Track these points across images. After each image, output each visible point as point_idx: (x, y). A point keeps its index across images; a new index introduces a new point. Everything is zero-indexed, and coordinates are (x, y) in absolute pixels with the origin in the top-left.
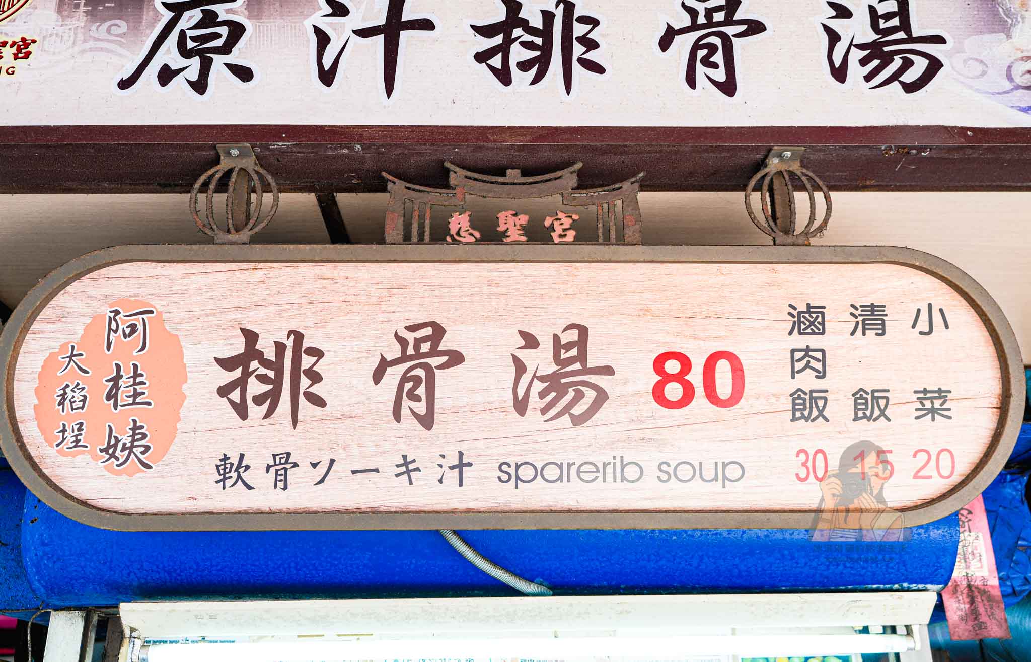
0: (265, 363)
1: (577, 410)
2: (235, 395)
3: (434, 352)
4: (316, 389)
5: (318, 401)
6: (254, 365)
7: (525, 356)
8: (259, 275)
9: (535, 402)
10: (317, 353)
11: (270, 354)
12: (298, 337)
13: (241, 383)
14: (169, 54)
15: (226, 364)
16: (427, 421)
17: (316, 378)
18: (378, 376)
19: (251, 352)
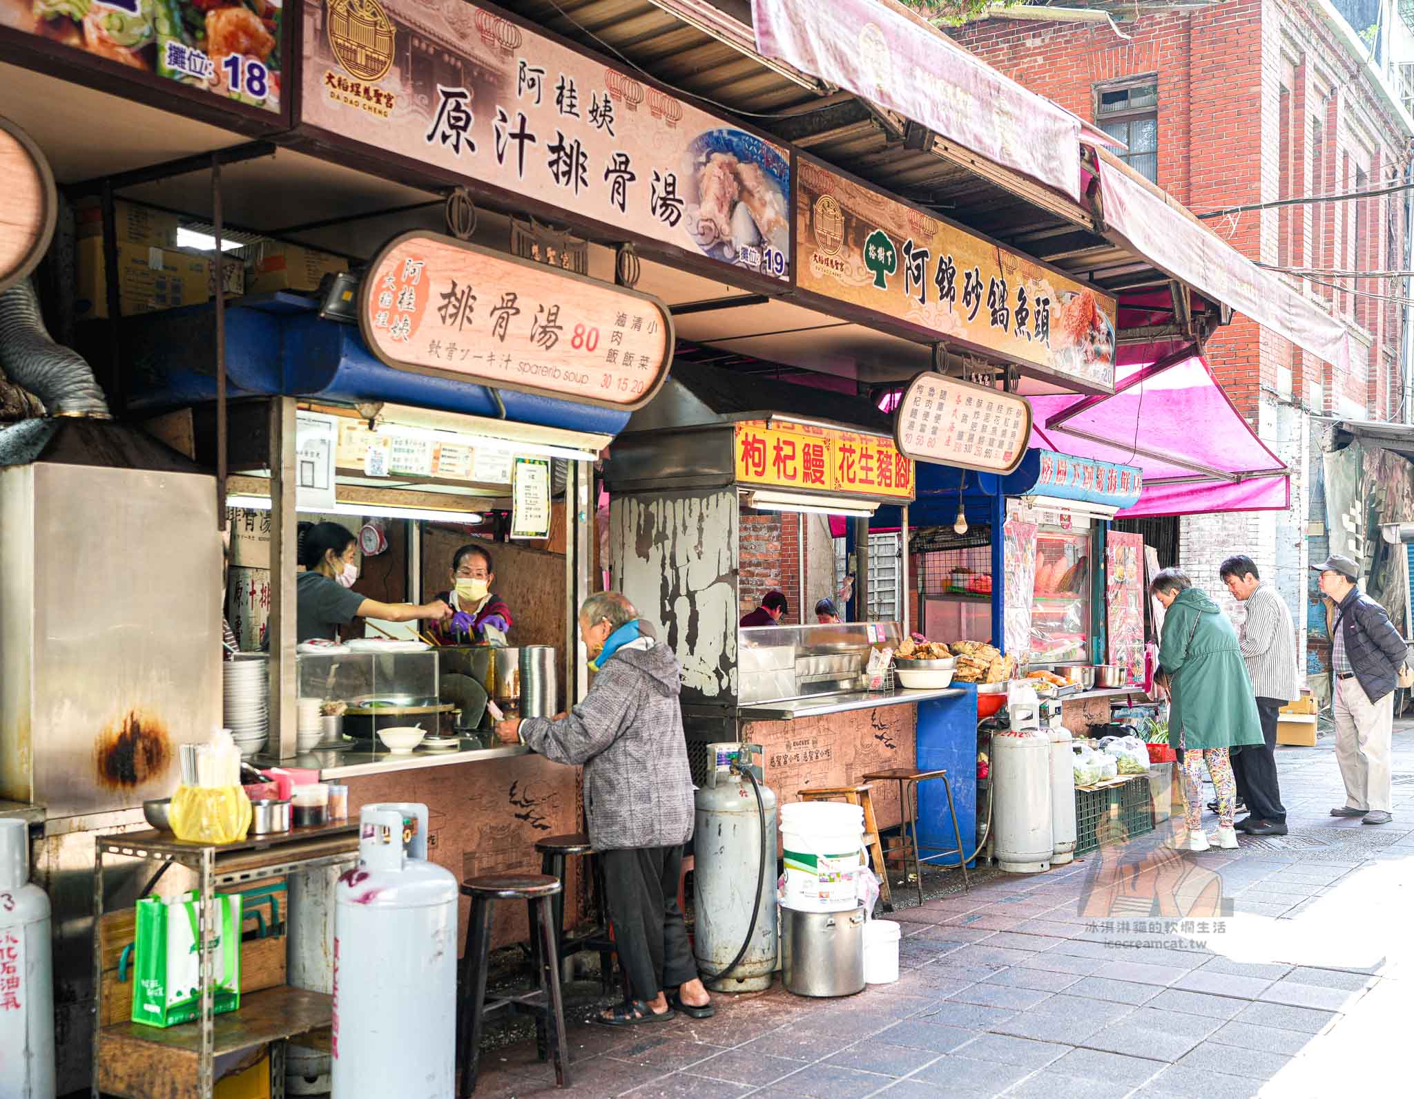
0: (457, 299)
1: (548, 344)
2: (443, 312)
3: (512, 307)
4: (471, 316)
5: (470, 321)
6: (453, 299)
7: (539, 315)
8: (463, 256)
9: (537, 337)
10: (474, 298)
11: (459, 296)
12: (470, 289)
13: (446, 306)
14: (444, 127)
15: (444, 296)
16: (502, 338)
17: (471, 310)
18: (492, 313)
19: (453, 293)
